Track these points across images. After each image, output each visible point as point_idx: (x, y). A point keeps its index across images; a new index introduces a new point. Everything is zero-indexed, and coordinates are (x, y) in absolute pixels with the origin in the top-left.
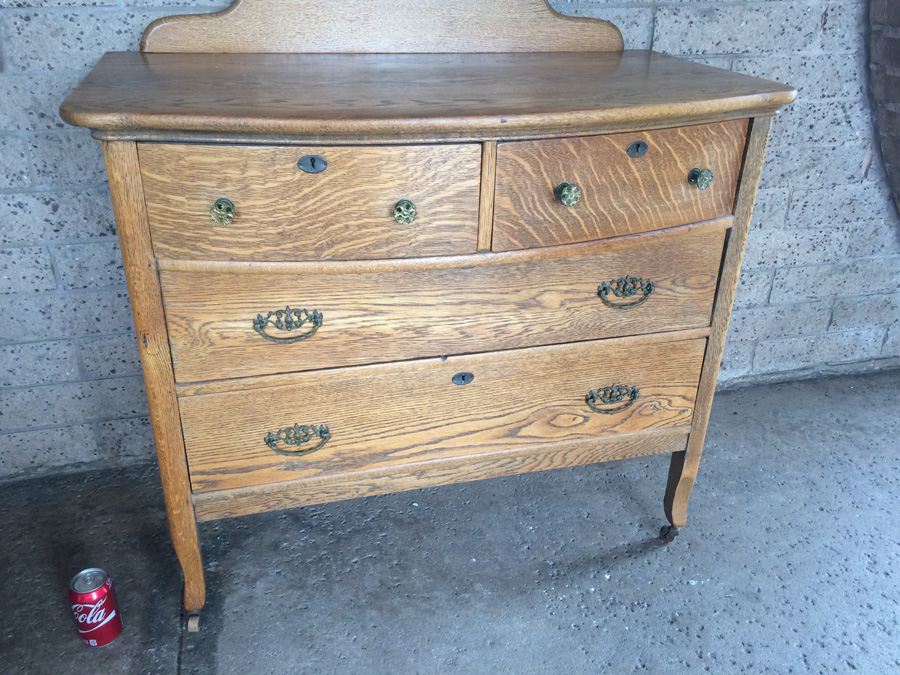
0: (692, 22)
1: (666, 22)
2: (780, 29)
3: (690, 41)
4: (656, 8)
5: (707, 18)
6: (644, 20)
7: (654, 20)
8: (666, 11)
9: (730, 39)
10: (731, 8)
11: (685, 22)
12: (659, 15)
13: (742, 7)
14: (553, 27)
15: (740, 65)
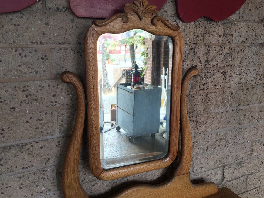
0: (235, 169)
1: (227, 171)
2: (261, 162)
3: (235, 174)
4: (224, 167)
5: (240, 166)
6: (220, 172)
7: (223, 171)
8: (227, 167)
9: (247, 170)
10: (247, 160)
11: (233, 169)
12: (225, 169)
13: (250, 159)
14: (194, 192)
15: (250, 177)
